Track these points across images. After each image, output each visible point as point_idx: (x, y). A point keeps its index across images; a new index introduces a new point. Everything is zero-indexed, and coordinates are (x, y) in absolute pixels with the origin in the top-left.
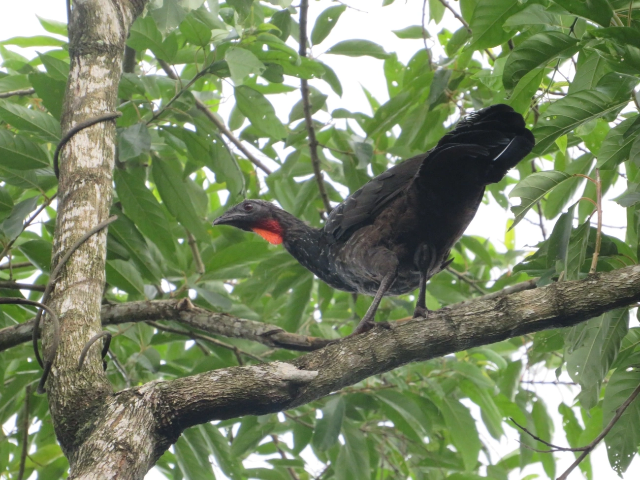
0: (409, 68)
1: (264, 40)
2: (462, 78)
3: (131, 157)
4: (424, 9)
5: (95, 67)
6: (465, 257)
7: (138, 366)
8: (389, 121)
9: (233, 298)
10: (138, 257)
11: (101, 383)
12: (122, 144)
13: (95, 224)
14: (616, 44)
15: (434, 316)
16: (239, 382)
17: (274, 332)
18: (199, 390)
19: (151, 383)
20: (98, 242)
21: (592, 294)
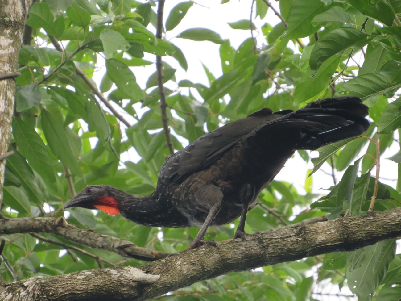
0: (238, 52)
1: (130, 25)
2: (278, 61)
3: (26, 109)
4: (252, 8)
5: (2, 38)
6: (274, 196)
7: (23, 267)
8: (222, 91)
9: (97, 219)
10: (27, 184)
12: (19, 99)
14: (396, 39)
15: (249, 238)
16: (99, 281)
17: (127, 246)
18: (69, 285)
19: (33, 278)
21: (369, 227)
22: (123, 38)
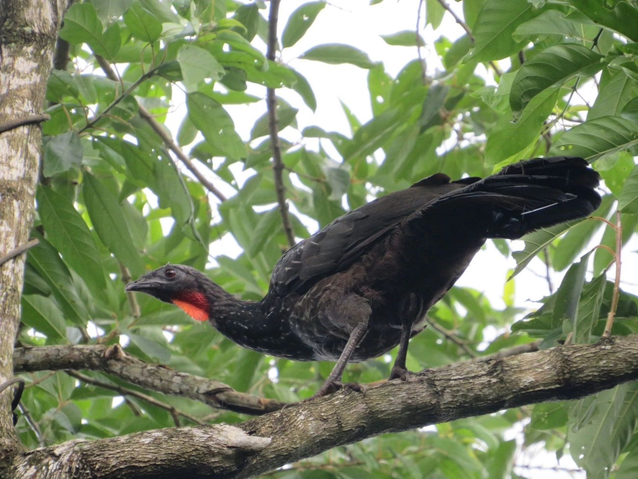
0: (398, 81)
1: (224, 39)
2: (460, 97)
3: (58, 172)
4: (419, 11)
5: (20, 59)
6: (454, 312)
7: (54, 425)
8: (370, 144)
9: (173, 348)
10: (61, 292)
11: (10, 440)
12: (48, 156)
13: (11, 249)
15: (414, 378)
16: (175, 447)
17: (219, 391)
18: (127, 453)
19: (70, 442)
20: (13, 270)
21: (605, 362)
22: (213, 60)
